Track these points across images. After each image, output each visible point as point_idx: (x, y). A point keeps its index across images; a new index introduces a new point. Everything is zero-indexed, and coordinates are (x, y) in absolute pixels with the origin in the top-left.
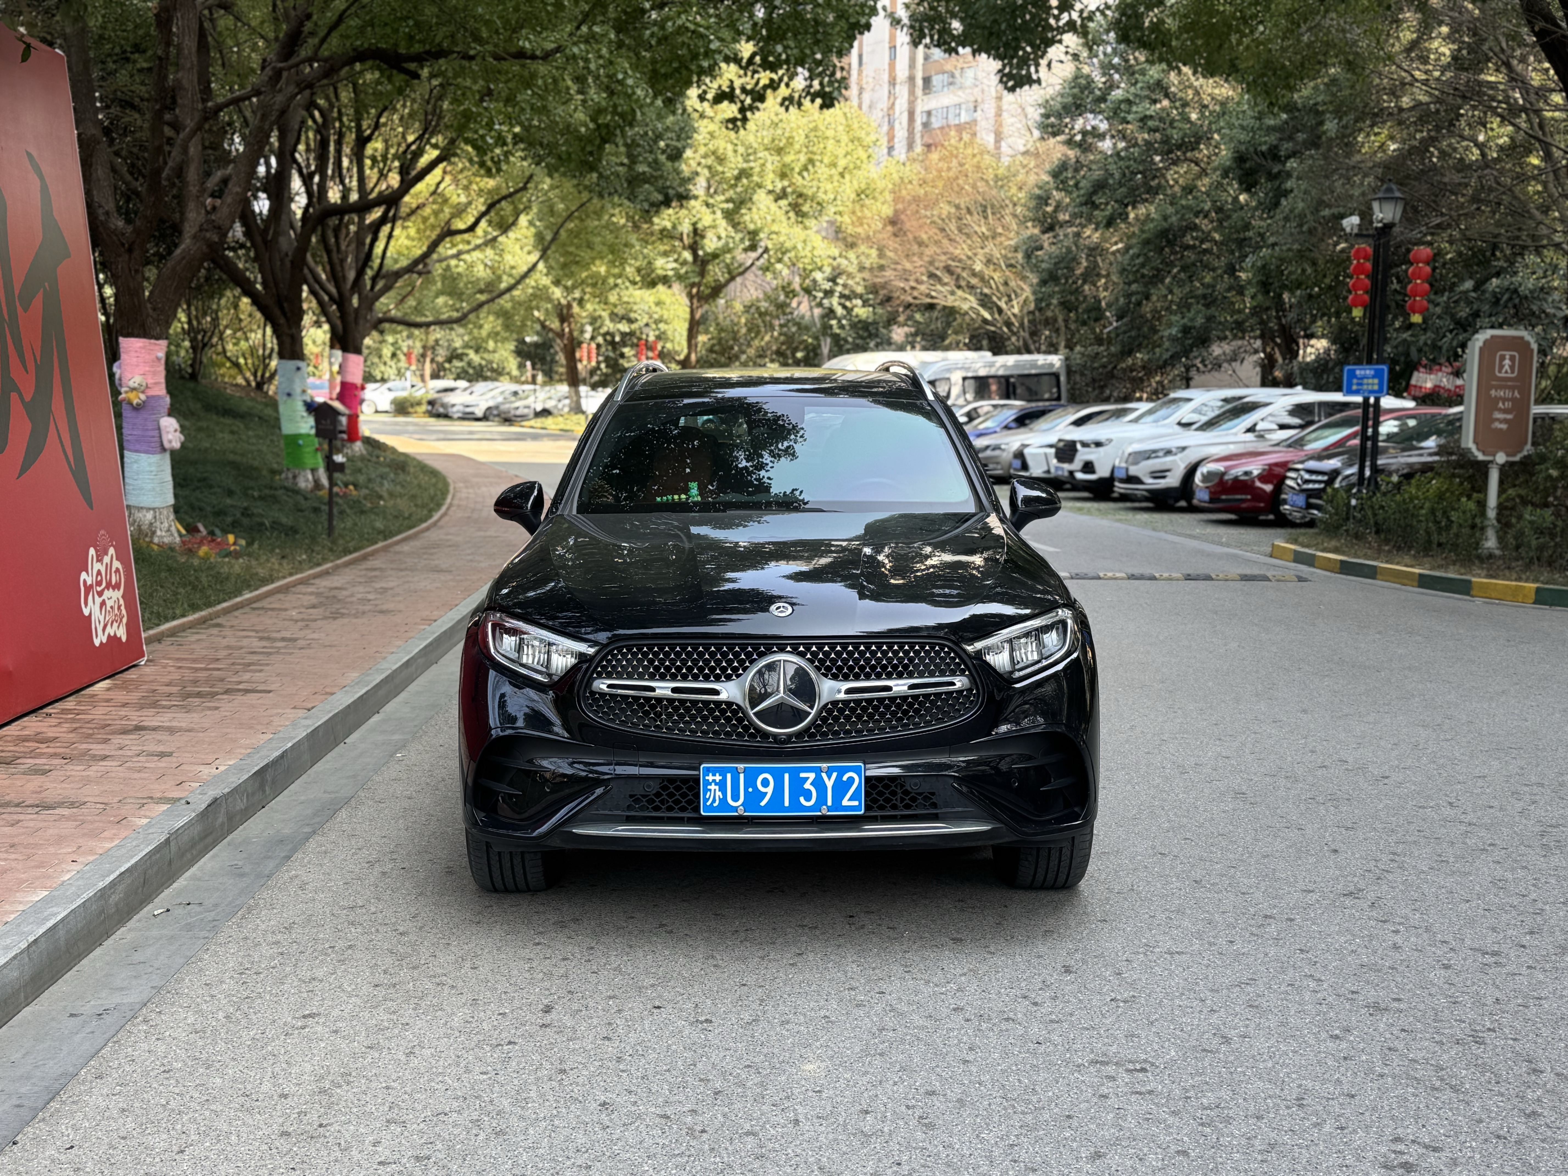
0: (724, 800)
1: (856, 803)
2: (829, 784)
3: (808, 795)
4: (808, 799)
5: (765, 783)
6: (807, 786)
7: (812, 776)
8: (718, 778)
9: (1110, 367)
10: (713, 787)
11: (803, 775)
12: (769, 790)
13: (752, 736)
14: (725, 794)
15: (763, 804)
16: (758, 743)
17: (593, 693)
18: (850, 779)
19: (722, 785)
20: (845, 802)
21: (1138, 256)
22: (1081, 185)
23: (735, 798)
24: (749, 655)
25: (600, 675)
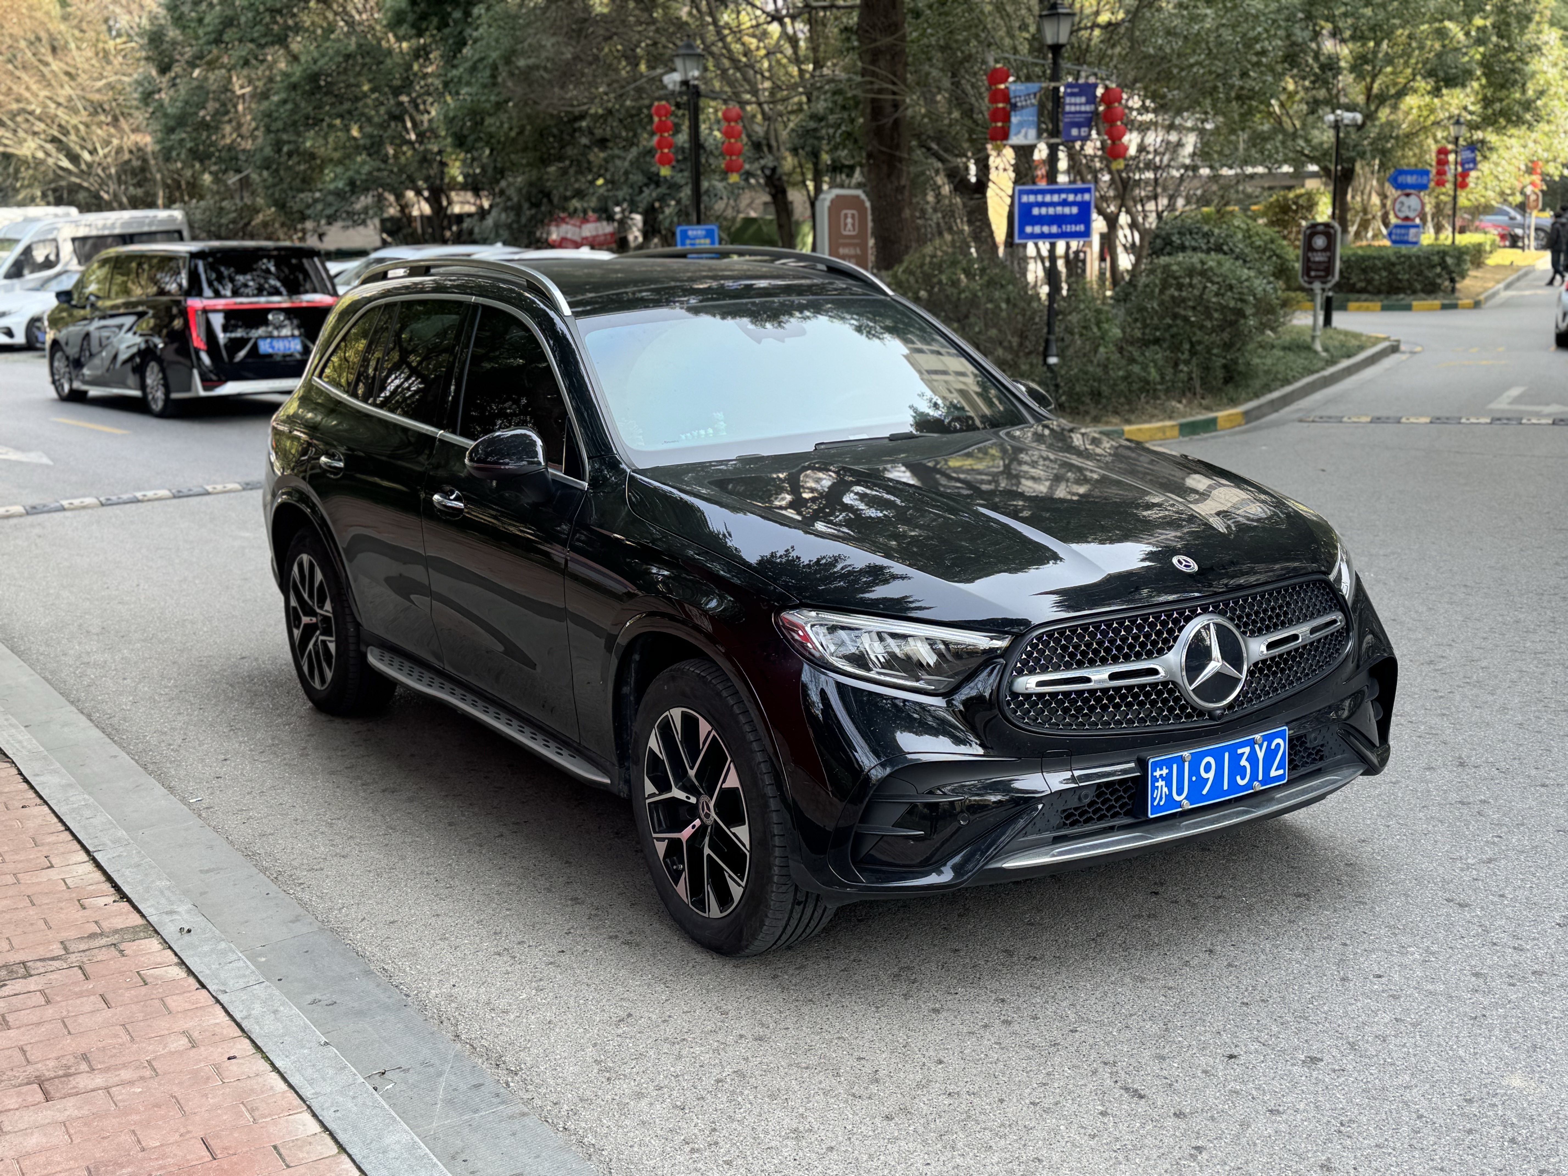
0: (1169, 796)
1: (1281, 772)
2: (1261, 755)
3: (1242, 772)
4: (1243, 778)
5: (1208, 768)
6: (1243, 762)
7: (1247, 750)
8: (1165, 771)
9: (241, 224)
10: (1160, 783)
11: (1240, 751)
12: (1211, 775)
13: (1189, 716)
14: (1170, 790)
15: (1204, 792)
16: (1196, 723)
17: (1015, 695)
18: (1278, 745)
19: (1168, 779)
20: (1273, 773)
21: (285, 102)
22: (207, 20)
23: (1180, 792)
24: (1176, 622)
25: (1020, 673)
